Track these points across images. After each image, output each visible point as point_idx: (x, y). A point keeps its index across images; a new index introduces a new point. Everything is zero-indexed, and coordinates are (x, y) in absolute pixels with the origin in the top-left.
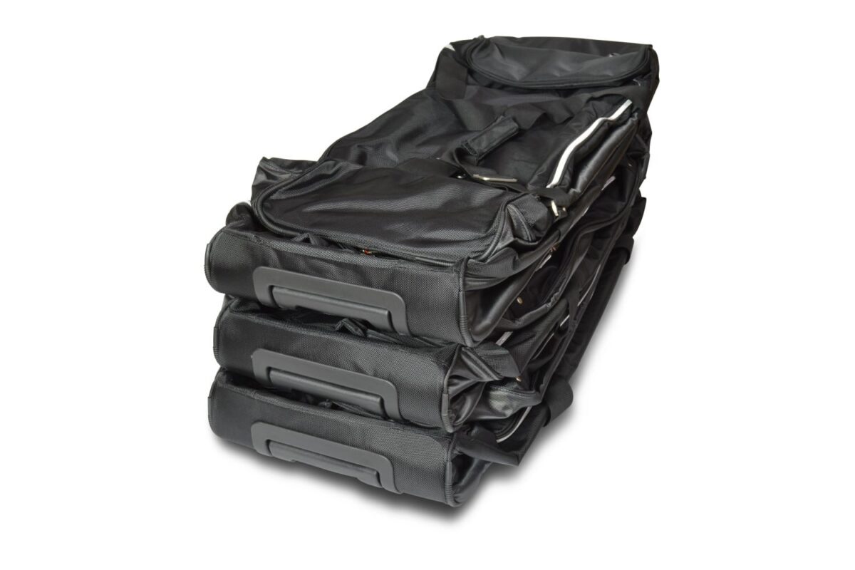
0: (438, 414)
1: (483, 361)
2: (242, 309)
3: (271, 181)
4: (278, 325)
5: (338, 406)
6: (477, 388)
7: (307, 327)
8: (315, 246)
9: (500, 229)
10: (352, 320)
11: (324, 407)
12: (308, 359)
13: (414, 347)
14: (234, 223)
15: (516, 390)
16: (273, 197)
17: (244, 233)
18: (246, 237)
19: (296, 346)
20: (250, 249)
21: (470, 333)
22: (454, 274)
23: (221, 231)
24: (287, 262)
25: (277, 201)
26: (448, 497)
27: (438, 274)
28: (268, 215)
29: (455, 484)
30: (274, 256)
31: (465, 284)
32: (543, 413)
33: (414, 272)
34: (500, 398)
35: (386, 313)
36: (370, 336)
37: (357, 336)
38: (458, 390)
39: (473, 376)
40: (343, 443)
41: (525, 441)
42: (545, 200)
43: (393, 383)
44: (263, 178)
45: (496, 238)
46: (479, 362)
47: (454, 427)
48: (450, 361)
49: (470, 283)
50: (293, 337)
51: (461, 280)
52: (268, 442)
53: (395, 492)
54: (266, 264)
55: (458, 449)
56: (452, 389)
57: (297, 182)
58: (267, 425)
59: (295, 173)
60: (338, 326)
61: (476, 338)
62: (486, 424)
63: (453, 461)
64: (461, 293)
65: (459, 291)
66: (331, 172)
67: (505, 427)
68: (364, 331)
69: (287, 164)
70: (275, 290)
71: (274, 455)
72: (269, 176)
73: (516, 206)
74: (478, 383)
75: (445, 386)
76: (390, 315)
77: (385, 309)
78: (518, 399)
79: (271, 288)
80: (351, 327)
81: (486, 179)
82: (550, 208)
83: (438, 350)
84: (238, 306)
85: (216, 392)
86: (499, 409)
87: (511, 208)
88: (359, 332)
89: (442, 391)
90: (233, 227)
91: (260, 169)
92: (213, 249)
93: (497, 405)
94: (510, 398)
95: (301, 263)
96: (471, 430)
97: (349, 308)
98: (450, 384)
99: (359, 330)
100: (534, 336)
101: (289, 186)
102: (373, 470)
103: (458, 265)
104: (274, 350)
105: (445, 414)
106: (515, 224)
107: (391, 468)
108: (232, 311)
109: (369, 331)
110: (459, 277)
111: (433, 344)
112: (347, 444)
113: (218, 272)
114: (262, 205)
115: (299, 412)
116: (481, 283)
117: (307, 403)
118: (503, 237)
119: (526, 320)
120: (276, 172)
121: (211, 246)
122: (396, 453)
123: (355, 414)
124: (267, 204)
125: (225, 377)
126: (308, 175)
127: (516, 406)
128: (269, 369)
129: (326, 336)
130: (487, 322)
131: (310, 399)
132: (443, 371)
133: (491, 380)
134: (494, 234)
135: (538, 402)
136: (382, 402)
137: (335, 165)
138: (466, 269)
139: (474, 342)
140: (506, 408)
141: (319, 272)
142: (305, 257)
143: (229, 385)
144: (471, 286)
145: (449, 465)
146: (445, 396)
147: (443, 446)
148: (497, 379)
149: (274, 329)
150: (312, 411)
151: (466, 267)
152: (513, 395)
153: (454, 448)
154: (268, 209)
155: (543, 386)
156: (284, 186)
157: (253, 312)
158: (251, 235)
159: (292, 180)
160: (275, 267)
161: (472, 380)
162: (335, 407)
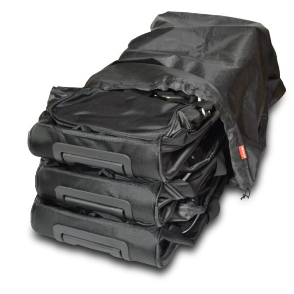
0: (153, 217)
1: (176, 189)
2: (50, 165)
3: (57, 98)
4: (68, 173)
5: (99, 215)
6: (173, 203)
7: (83, 174)
8: (84, 132)
9: (174, 123)
10: (107, 170)
11: (92, 216)
12: (85, 190)
13: (140, 183)
14: (43, 120)
15: (192, 206)
16: (58, 106)
17: (47, 125)
18: (48, 127)
19: (78, 184)
20: (51, 134)
21: (165, 175)
22: (155, 145)
23: (36, 124)
24: (70, 140)
25: (60, 108)
26: (157, 263)
27: (148, 145)
28: (55, 115)
29: (161, 256)
30: (63, 137)
31: (161, 150)
32: (206, 217)
33: (135, 144)
34: (184, 210)
35: (121, 165)
36: (116, 178)
37: (110, 178)
38: (163, 204)
39: (170, 197)
40: (102, 235)
41: (197, 232)
42: (198, 108)
43: (130, 202)
44: (53, 97)
45: (172, 128)
46: (173, 189)
47: (161, 224)
48: (158, 189)
49: (164, 149)
50: (76, 179)
51: (159, 147)
52: (62, 235)
53: (129, 260)
54: (59, 141)
55: (163, 237)
56: (160, 204)
57: (70, 98)
58: (61, 226)
59: (70, 94)
60: (100, 173)
61: (168, 178)
62: (177, 224)
63: (160, 244)
64: (159, 154)
65: (158, 153)
66: (89, 93)
67: (186, 225)
68: (113, 175)
69: (66, 89)
70: (64, 154)
71: (65, 241)
72: (56, 96)
73: (183, 112)
74: (174, 200)
75: (156, 203)
76: (123, 166)
77: (121, 163)
78: (193, 210)
79: (62, 153)
80: (106, 173)
81: (168, 98)
82: (201, 112)
83: (152, 184)
84: (48, 164)
85: (35, 209)
86: (184, 216)
87: (180, 112)
88: (111, 176)
89: (155, 205)
90: (42, 123)
91: (52, 93)
92: (32, 134)
93: (182, 213)
94: (189, 210)
95: (77, 141)
96: (169, 227)
97: (102, 163)
98: (159, 202)
99: (111, 175)
100: (201, 175)
101: (66, 100)
102: (118, 249)
103: (157, 140)
104: (67, 186)
105: (156, 217)
106: (182, 121)
107: (127, 249)
108: (44, 167)
109: (116, 175)
110: (158, 146)
111: (149, 181)
112: (104, 235)
113: (35, 146)
114: (52, 110)
115: (78, 219)
116: (169, 149)
117: (83, 214)
118: (175, 127)
119: (197, 167)
120: (60, 93)
121: (31, 133)
122: (130, 240)
123: (108, 219)
124: (55, 110)
125: (40, 200)
126: (76, 95)
127: (192, 214)
128: (64, 196)
129: (94, 178)
130: (174, 169)
131: (84, 211)
132: (155, 195)
133: (180, 199)
134: (171, 126)
135: (204, 212)
136: (124, 212)
137: (91, 90)
138: (162, 142)
139: (167, 179)
140: (186, 215)
141: (87, 145)
142: (79, 138)
143: (42, 205)
144: (164, 151)
145: (158, 246)
146: (156, 208)
147: (155, 236)
148: (183, 198)
149: (67, 175)
150: (85, 218)
151: (162, 141)
152: (191, 208)
153: (160, 237)
154: (55, 113)
155: (206, 203)
156: (64, 100)
157: (55, 167)
158: (51, 126)
159: (68, 97)
160: (63, 142)
161: (170, 199)
162: (97, 216)
